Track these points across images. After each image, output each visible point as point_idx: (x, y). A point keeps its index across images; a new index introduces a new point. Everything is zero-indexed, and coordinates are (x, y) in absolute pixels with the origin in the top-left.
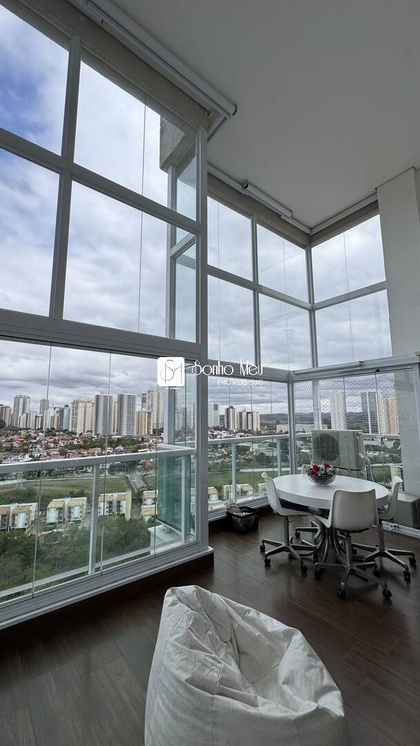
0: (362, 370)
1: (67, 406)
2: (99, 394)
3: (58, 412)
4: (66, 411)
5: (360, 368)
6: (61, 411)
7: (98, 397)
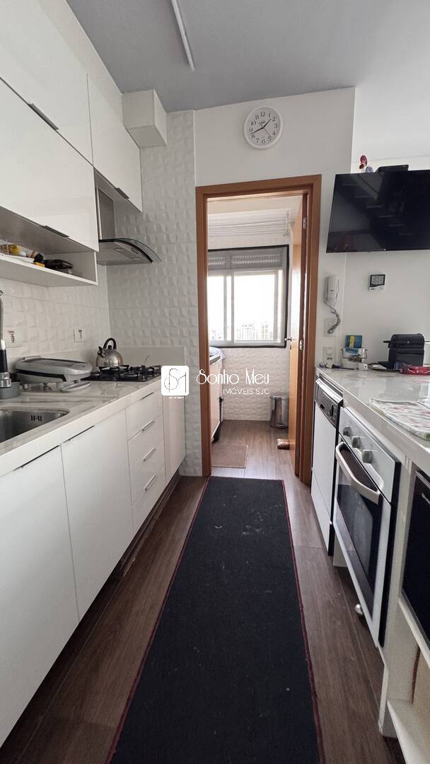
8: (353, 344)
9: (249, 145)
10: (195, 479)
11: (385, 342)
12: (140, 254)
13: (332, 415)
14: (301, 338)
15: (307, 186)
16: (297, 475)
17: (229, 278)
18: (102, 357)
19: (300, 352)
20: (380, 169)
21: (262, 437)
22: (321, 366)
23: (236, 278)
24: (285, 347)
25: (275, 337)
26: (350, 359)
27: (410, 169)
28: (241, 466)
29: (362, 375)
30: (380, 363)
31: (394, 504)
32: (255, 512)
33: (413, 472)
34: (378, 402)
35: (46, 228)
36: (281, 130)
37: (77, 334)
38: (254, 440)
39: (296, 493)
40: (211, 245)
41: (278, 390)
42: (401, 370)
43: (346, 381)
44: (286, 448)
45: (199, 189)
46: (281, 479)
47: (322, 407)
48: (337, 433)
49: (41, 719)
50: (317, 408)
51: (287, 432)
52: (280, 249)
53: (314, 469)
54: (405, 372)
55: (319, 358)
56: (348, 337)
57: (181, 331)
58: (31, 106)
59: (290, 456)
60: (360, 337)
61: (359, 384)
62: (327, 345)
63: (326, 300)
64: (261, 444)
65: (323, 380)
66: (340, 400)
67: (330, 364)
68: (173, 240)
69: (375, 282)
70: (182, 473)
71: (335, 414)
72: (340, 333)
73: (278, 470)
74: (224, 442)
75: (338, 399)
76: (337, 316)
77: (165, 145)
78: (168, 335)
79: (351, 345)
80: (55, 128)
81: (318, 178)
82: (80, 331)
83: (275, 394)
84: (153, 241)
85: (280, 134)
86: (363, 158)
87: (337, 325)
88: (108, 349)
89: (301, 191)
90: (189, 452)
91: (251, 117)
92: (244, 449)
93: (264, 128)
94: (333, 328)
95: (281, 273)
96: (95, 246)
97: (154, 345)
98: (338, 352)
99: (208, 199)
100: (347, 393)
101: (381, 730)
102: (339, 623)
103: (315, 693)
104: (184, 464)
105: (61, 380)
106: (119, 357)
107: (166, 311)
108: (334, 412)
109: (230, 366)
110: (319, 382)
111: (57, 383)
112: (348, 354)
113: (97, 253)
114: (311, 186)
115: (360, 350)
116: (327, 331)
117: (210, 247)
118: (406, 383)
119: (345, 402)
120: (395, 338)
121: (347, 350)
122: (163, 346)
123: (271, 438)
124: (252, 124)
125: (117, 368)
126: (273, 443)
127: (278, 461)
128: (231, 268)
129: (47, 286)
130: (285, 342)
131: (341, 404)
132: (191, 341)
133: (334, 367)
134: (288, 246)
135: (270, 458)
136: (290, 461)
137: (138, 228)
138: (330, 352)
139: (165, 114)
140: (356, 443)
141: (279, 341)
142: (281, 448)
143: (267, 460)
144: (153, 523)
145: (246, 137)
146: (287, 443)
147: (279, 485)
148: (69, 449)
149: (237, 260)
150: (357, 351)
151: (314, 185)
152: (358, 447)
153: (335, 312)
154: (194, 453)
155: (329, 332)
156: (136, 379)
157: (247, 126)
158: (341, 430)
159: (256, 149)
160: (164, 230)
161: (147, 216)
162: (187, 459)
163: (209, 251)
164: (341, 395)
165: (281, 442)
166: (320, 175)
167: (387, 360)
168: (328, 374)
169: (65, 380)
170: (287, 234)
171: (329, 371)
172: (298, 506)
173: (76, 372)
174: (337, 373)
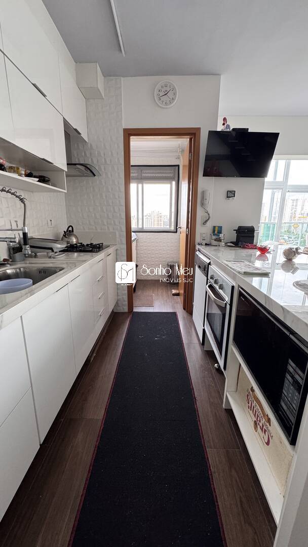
8: (217, 231)
9: (157, 104)
10: (123, 313)
11: (234, 230)
12: (89, 171)
13: (205, 270)
14: (187, 227)
15: (192, 134)
16: (184, 309)
17: (140, 186)
18: (66, 237)
19: (187, 236)
20: (234, 129)
21: (162, 289)
22: (199, 244)
23: (144, 185)
24: (176, 232)
25: (170, 225)
26: (215, 240)
27: (249, 131)
28: (151, 306)
29: (222, 249)
30: (231, 242)
31: (231, 305)
32: (161, 329)
33: (238, 289)
34: (227, 261)
35: (43, 159)
36: (177, 96)
37: (49, 222)
38: (158, 290)
39: (184, 318)
40: (133, 162)
41: (171, 260)
42: (242, 246)
43: (213, 252)
44: (178, 295)
45: (125, 130)
46: (175, 311)
47: (199, 267)
48: (207, 279)
49: (62, 420)
50: (197, 268)
51: (178, 286)
52: (174, 167)
53: (194, 303)
54: (244, 248)
55: (198, 239)
56: (214, 227)
57: (114, 221)
58: (34, 85)
59: (180, 299)
60: (220, 228)
61: (220, 254)
62: (203, 232)
63: (202, 204)
64: (162, 293)
65: (200, 251)
66: (209, 262)
67: (204, 243)
68: (108, 162)
69: (230, 194)
70: (115, 311)
71: (206, 269)
72: (210, 224)
73: (174, 307)
74: (139, 292)
75: (208, 261)
76: (209, 214)
77: (103, 99)
78: (106, 224)
79: (216, 232)
80: (44, 96)
81: (199, 129)
82: (51, 221)
83: (170, 262)
84: (95, 162)
85: (176, 99)
86: (225, 119)
87: (208, 220)
88: (69, 232)
89: (189, 137)
90: (119, 297)
91: (158, 87)
92: (151, 296)
93: (166, 95)
94: (206, 221)
95: (174, 183)
96: (65, 168)
97: (97, 230)
98: (209, 236)
99: (131, 137)
100: (212, 258)
101: (224, 407)
102: (206, 373)
103: (195, 398)
104: (117, 305)
105: (51, 251)
106: (76, 237)
107: (104, 208)
108: (205, 269)
109: (141, 244)
110: (197, 253)
111: (47, 253)
112: (214, 237)
113: (66, 172)
114: (195, 134)
115: (221, 235)
116: (202, 222)
117: (132, 163)
118: (244, 252)
119: (212, 262)
120: (240, 228)
121: (214, 235)
122: (102, 231)
123: (168, 290)
124: (159, 91)
125: (76, 244)
126: (169, 292)
127: (173, 302)
128: (141, 179)
129: (32, 192)
130: (177, 229)
131: (209, 264)
132: (121, 227)
133: (206, 244)
134: (178, 166)
135: (168, 301)
136: (180, 302)
137: (85, 153)
138: (204, 235)
139: (103, 77)
140: (216, 282)
141: (173, 228)
142: (174, 295)
143: (167, 302)
144: (102, 337)
145: (156, 99)
146: (178, 292)
147: (174, 314)
148: (71, 287)
149: (146, 173)
150: (219, 236)
151: (197, 133)
152: (217, 284)
153: (207, 212)
154: (123, 298)
155: (204, 224)
156: (91, 251)
157: (156, 92)
158: (209, 278)
159: (161, 107)
160: (103, 155)
161: (91, 145)
162: (119, 302)
163: (132, 166)
164: (210, 259)
165: (174, 291)
166: (200, 128)
167: (235, 241)
168: (202, 248)
169: (53, 251)
170: (179, 158)
171: (204, 247)
172: (185, 325)
173: (59, 246)
174: (208, 248)
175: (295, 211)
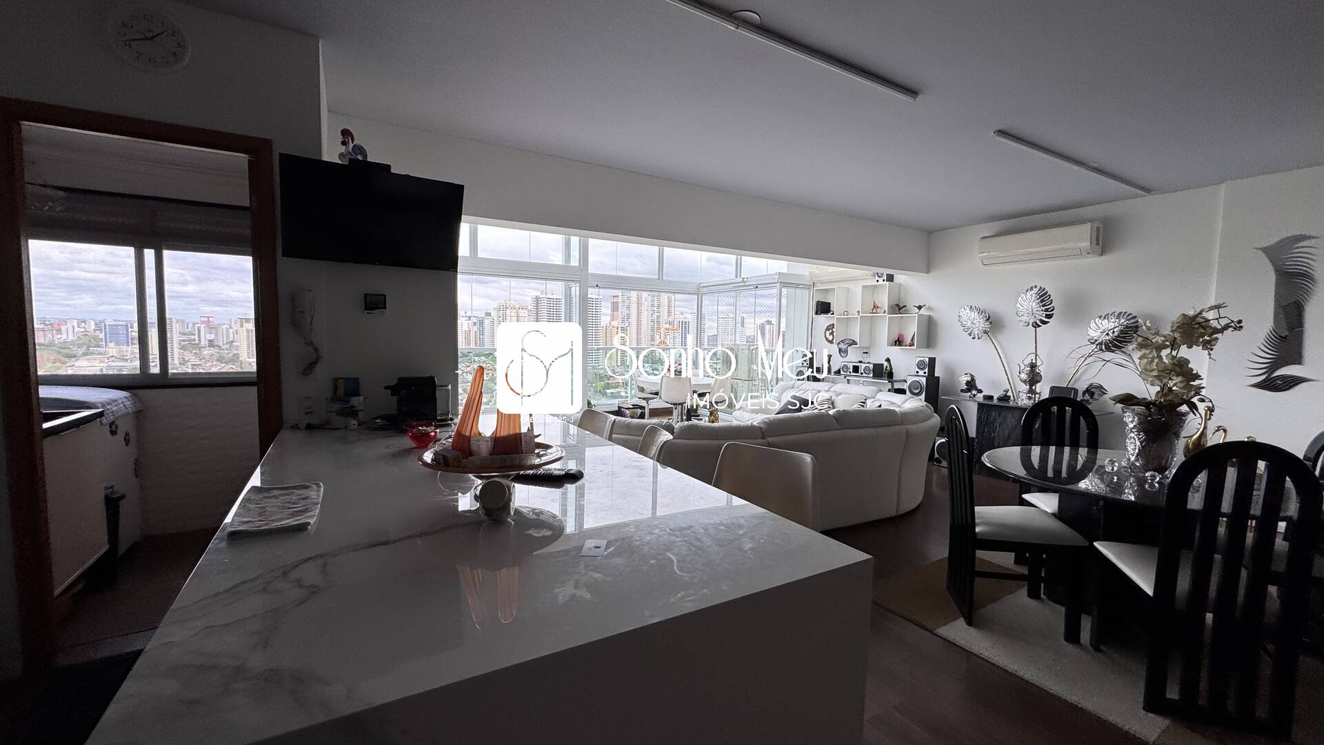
0: (745, 286)
1: (488, 314)
2: (538, 294)
3: (475, 324)
4: (487, 322)
5: (743, 284)
6: (482, 323)
7: (537, 299)
11: (387, 388)
15: (248, 150)
17: (150, 253)
22: (292, 427)
26: (339, 413)
27: (393, 171)
30: (385, 418)
55: (291, 414)
56: (336, 380)
60: (357, 381)
62: (304, 393)
63: (295, 325)
67: (305, 422)
69: (374, 303)
72: (323, 373)
76: (316, 350)
79: (342, 392)
85: (187, 59)
87: (317, 362)
94: (311, 367)
98: (322, 403)
99: (24, 123)
112: (337, 406)
114: (255, 152)
115: (356, 398)
116: (301, 369)
120: (402, 381)
121: (335, 399)
124: (125, 25)
150: (351, 401)
151: (261, 151)
153: (311, 344)
155: (305, 373)
174: (314, 436)
175: (658, 317)
